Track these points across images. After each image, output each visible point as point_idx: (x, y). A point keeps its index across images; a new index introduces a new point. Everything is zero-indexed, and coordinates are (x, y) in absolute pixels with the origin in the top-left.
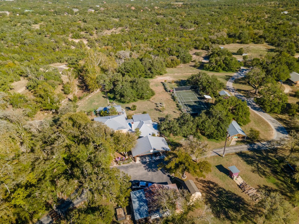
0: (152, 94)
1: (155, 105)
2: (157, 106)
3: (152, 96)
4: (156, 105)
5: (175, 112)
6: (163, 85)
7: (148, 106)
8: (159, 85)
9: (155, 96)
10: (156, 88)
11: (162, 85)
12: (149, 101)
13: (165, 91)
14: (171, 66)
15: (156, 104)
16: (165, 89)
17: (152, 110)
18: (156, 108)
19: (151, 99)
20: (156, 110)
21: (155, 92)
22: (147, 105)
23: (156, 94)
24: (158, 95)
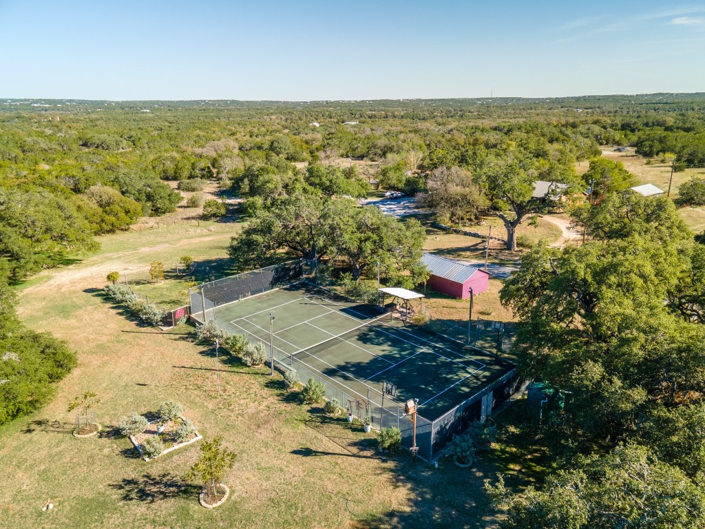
0: (48, 366)
1: (112, 447)
2: (134, 453)
3: (53, 378)
4: (122, 444)
5: (307, 452)
6: (107, 297)
7: (44, 476)
8: (78, 307)
9: (76, 372)
10: (64, 322)
11: (99, 300)
12: (38, 435)
13: (132, 325)
14: (107, 227)
15: (116, 433)
16: (133, 314)
17: (98, 506)
18: (132, 470)
19: (54, 410)
20: (143, 495)
21: (71, 348)
22: (26, 481)
23: (80, 359)
24: (96, 361)
